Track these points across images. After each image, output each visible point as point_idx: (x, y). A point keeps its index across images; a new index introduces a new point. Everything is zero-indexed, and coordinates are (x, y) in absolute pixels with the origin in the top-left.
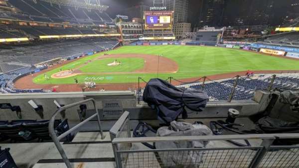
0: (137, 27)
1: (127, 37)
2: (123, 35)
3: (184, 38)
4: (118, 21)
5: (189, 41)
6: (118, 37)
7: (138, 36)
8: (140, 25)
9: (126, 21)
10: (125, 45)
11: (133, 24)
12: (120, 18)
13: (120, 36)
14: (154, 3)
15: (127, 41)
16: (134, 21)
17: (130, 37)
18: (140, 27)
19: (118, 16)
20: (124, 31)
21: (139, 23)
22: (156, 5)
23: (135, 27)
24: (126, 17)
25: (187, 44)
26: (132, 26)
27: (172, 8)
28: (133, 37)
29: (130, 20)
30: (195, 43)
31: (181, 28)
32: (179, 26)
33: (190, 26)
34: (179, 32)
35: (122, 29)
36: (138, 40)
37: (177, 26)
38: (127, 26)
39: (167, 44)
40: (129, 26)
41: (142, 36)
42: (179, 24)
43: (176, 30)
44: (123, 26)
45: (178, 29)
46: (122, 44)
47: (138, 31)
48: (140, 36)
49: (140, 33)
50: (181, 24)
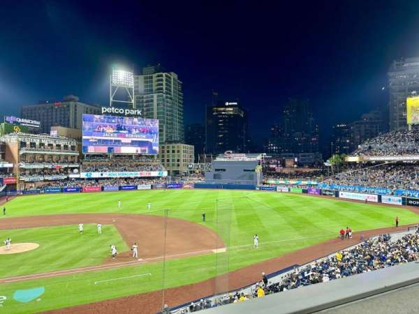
0: (66, 147)
1: (33, 172)
2: (23, 166)
3: (186, 175)
4: (9, 130)
5: (196, 180)
6: (2, 170)
7: (66, 169)
8: (74, 143)
9: (35, 132)
10: (25, 192)
11: (54, 139)
12: (18, 124)
13: (11, 169)
14: (111, 100)
15: (32, 182)
16: (54, 133)
17: (43, 172)
18: (73, 148)
19: (11, 119)
20: (24, 155)
21: (69, 137)
22: (116, 105)
23: (58, 146)
24: (35, 122)
25: (197, 186)
26: (50, 145)
27: (152, 114)
28: (51, 171)
29: (45, 130)
30: (213, 183)
31: (176, 153)
32: (171, 150)
33: (193, 150)
34: (171, 162)
35: (19, 150)
36: (68, 179)
37: (166, 150)
38: (37, 143)
39: (150, 188)
40: (42, 144)
41: (78, 168)
42: (171, 145)
43: (166, 158)
44: (23, 144)
45: (168, 156)
46: (15, 190)
47: (66, 157)
48: (72, 169)
49: (73, 162)
50: (176, 145)
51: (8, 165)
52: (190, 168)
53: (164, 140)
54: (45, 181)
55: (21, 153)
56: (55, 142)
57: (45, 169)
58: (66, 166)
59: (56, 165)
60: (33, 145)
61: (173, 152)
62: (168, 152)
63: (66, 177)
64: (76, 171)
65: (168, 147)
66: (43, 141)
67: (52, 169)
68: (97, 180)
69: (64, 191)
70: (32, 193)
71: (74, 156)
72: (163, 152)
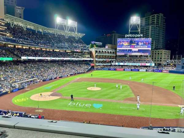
0: (111, 52)
1: (99, 62)
2: (97, 59)
3: (165, 66)
4: (92, 47)
5: (170, 69)
6: (90, 61)
7: (111, 61)
8: (114, 51)
9: (100, 47)
10: (97, 69)
11: (107, 49)
12: (95, 44)
13: (93, 60)
14: (130, 31)
15: (99, 66)
16: (107, 47)
17: (103, 62)
18: (113, 53)
19: (93, 42)
20: (97, 56)
21: (112, 48)
22: (131, 33)
23: (108, 52)
24: (100, 43)
25: (171, 72)
26: (105, 52)
28: (105, 62)
29: (104, 46)
30: (181, 71)
31: (160, 55)
32: (157, 53)
33: (170, 53)
34: (157, 59)
35: (95, 54)
36: (111, 65)
37: (154, 53)
38: (101, 51)
39: (145, 71)
40: (103, 52)
41: (115, 61)
42: (157, 51)
43: (154, 57)
44: (96, 52)
45: (155, 56)
46: (94, 68)
47: (111, 56)
48: (113, 61)
49: (113, 59)
50: (160, 51)
51: (92, 59)
52: (167, 62)
53: (154, 48)
54: (103, 65)
55: (96, 55)
56: (107, 50)
57: (103, 61)
58: (111, 60)
59: (107, 60)
60: (100, 52)
61: (158, 54)
62: (155, 54)
63: (110, 64)
64: (114, 62)
65: (156, 52)
66: (103, 50)
67: (106, 61)
68: (122, 66)
69: (109, 69)
70: (99, 69)
71: (114, 56)
72: (153, 54)
